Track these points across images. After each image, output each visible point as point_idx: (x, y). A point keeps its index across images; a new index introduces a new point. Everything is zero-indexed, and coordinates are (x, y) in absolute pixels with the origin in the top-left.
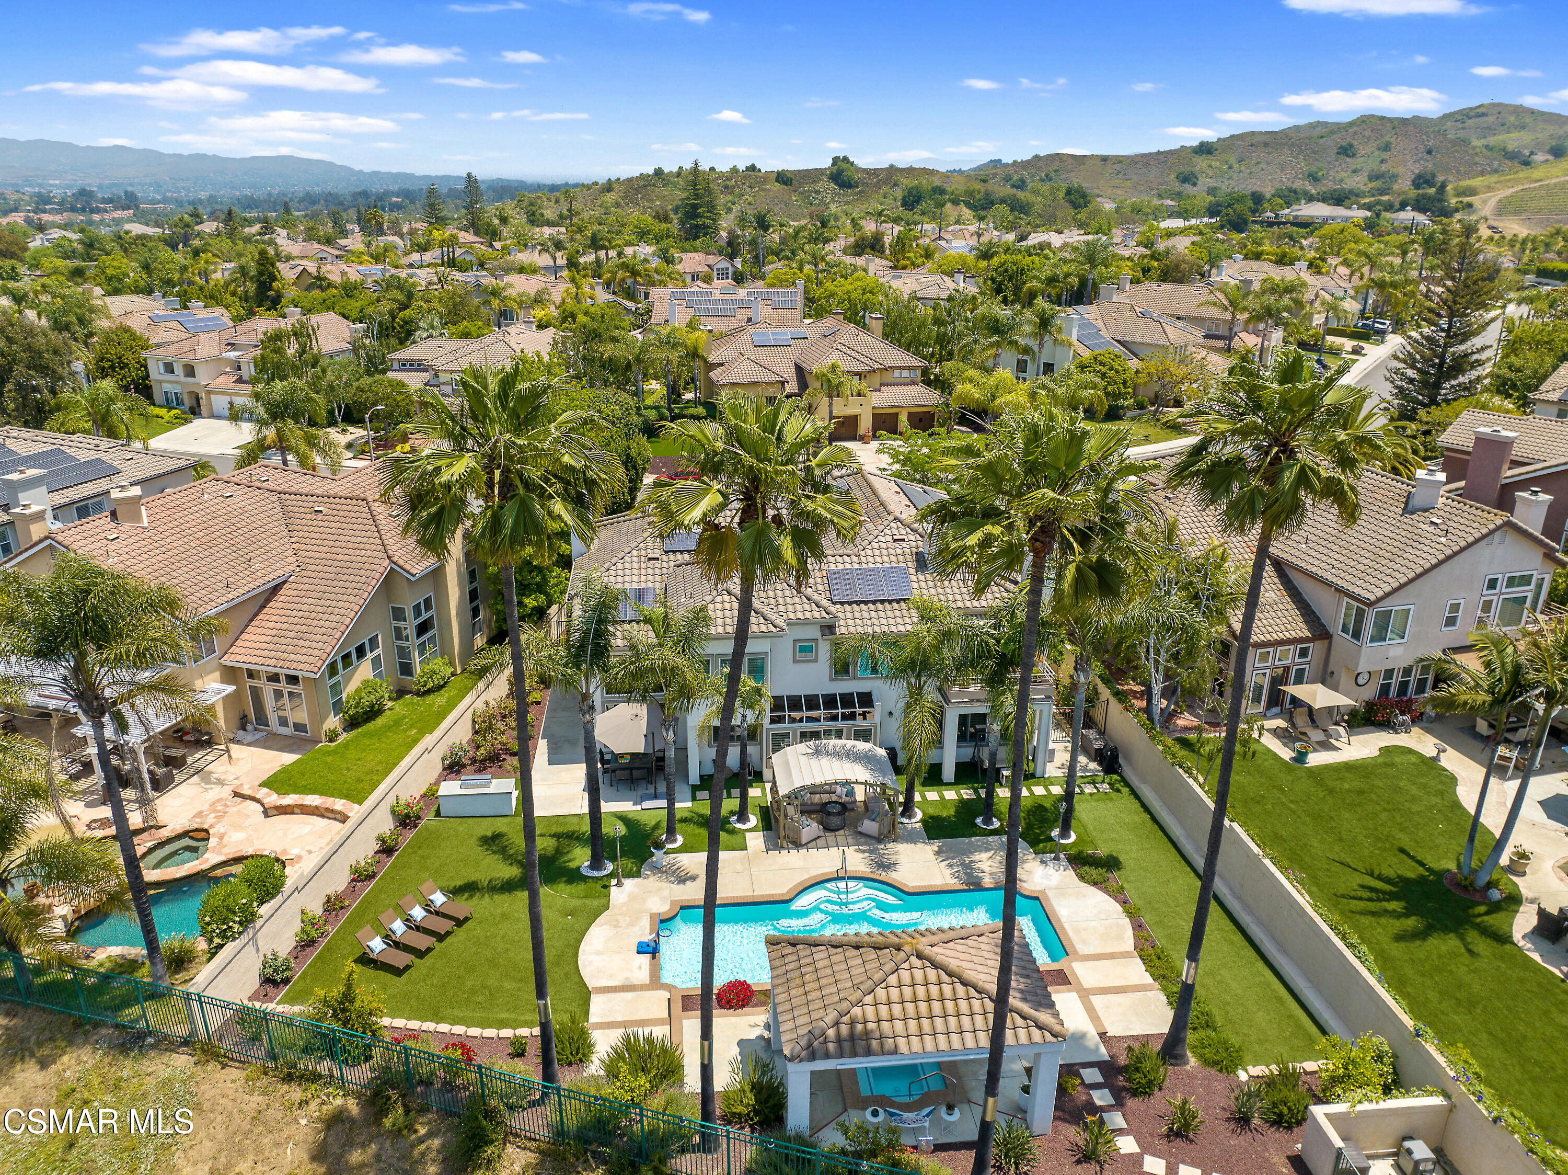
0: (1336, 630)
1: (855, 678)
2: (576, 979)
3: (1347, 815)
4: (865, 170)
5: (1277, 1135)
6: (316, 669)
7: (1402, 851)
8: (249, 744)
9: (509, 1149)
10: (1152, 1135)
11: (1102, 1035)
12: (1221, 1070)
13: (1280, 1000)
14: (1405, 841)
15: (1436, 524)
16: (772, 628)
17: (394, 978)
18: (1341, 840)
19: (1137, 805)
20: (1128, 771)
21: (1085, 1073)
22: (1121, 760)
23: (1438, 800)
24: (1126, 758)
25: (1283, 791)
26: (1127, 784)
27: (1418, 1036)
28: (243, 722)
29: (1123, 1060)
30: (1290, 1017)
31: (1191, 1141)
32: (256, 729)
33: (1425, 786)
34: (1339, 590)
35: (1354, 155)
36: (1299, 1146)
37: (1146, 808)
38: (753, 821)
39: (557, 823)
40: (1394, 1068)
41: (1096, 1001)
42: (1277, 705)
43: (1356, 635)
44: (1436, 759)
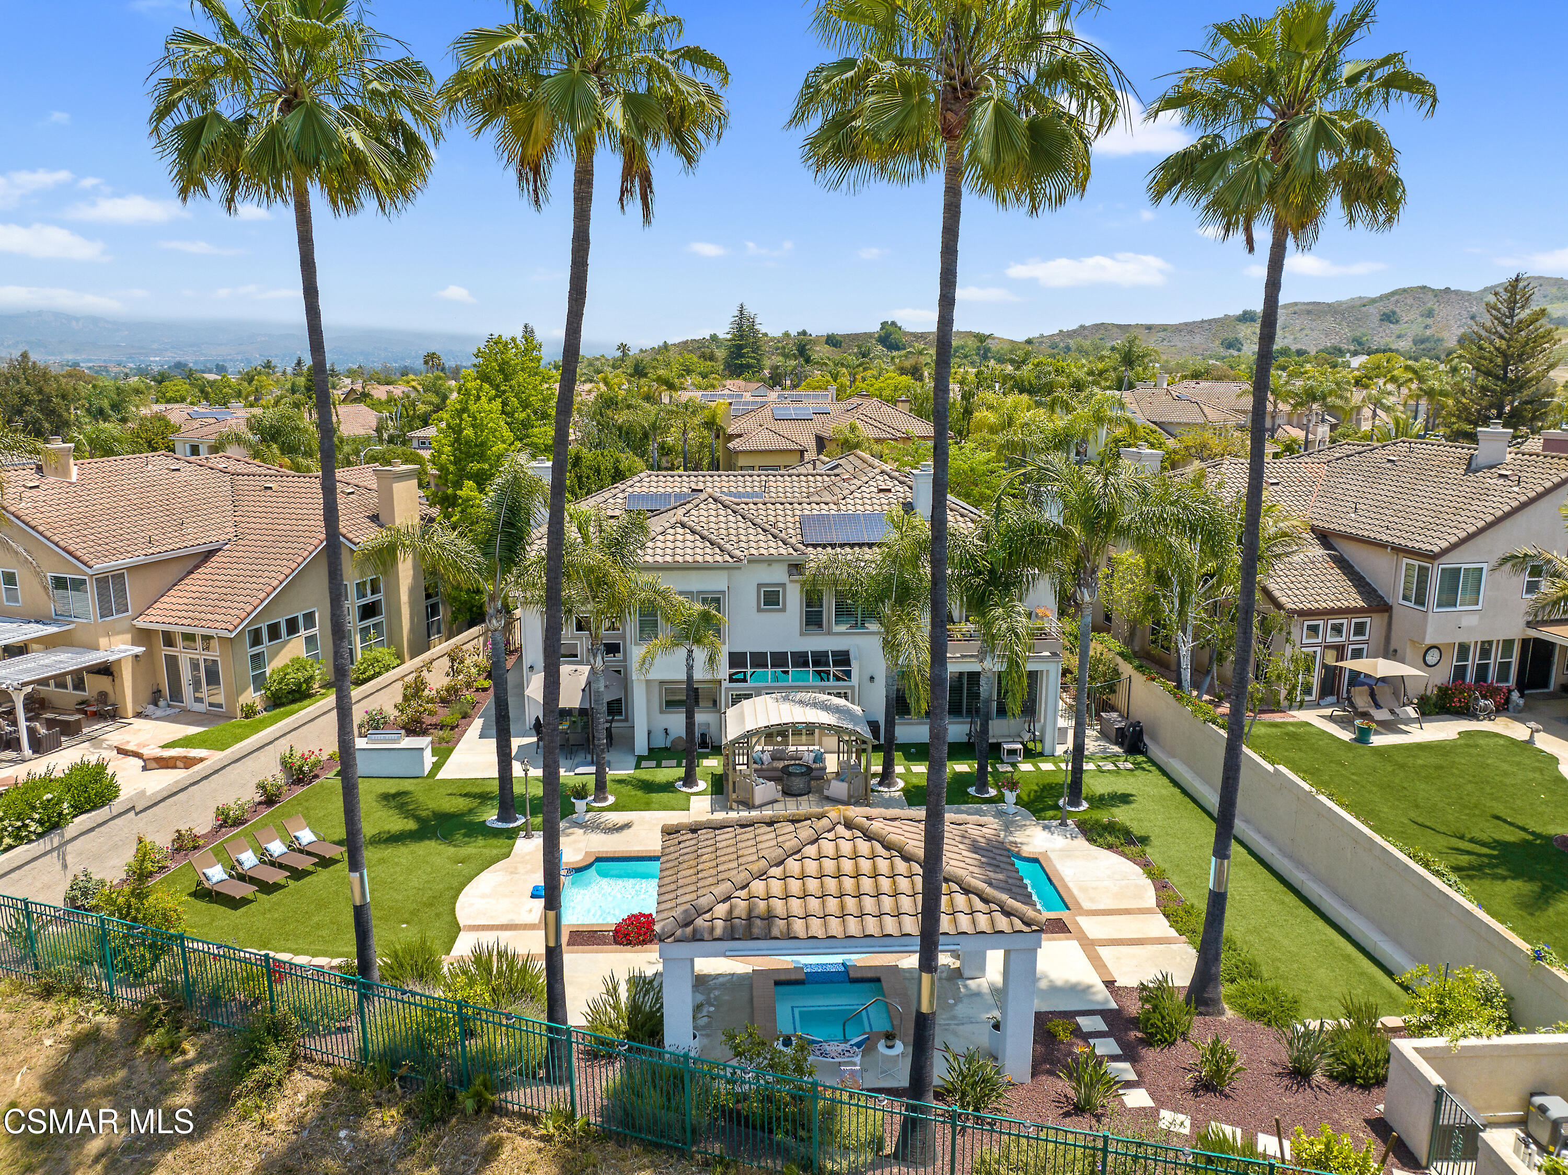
0: (1396, 599)
1: (830, 633)
2: (449, 919)
3: (1423, 786)
4: (912, 334)
5: (1349, 1095)
6: (231, 628)
7: (1498, 818)
8: (157, 719)
9: (297, 1076)
10: (1172, 1089)
11: (1109, 984)
12: (1269, 1024)
13: (1348, 958)
14: (1501, 810)
15: (1506, 476)
16: (727, 558)
17: (229, 911)
18: (1417, 806)
19: (1165, 781)
20: (1154, 750)
21: (1083, 1021)
22: (1146, 740)
23: (1537, 775)
24: (1154, 738)
25: (1343, 765)
26: (1154, 764)
27: (1539, 958)
28: (156, 697)
29: (1134, 1008)
30: (1362, 974)
31: (1227, 1097)
32: (169, 706)
33: (1518, 764)
34: (1399, 550)
35: (1397, 322)
36: (1381, 1107)
37: (1175, 783)
38: (702, 785)
39: (473, 784)
40: (1509, 1011)
41: (1103, 952)
42: (1332, 694)
43: (1420, 601)
44: (1530, 741)
